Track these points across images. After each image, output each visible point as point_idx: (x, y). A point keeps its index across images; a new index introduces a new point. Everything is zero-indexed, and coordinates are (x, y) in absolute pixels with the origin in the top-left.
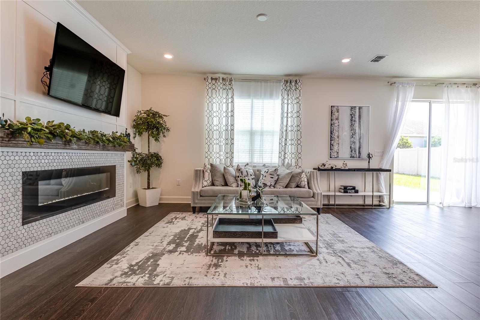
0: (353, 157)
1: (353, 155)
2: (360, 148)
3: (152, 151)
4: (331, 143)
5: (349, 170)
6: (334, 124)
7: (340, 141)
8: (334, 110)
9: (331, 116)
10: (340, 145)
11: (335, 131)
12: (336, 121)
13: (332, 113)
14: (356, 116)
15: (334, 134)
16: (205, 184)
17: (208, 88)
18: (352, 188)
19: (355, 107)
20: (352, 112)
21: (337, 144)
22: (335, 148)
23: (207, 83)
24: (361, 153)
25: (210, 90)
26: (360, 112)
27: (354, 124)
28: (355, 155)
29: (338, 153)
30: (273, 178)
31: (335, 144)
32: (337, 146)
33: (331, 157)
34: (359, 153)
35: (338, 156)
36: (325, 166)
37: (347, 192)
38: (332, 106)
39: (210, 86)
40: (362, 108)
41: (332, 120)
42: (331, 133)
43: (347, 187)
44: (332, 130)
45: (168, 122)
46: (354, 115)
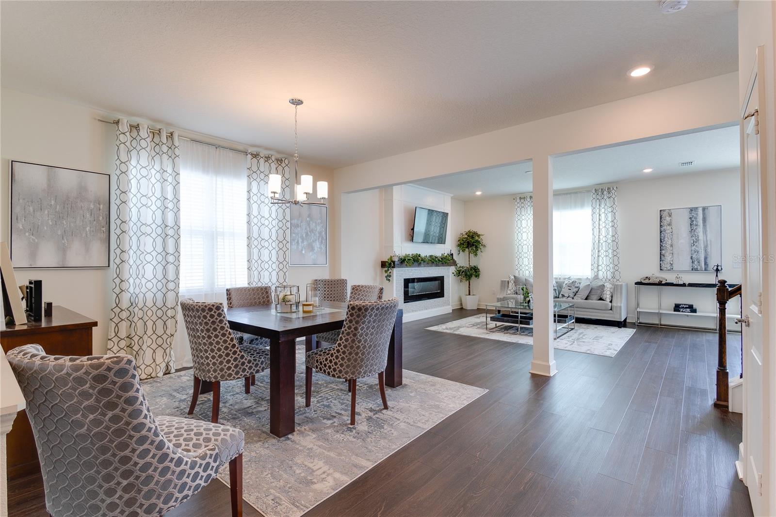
0: (696, 270)
1: (696, 267)
2: (706, 258)
3: (473, 264)
4: (661, 253)
5: (684, 285)
6: (665, 230)
7: (674, 250)
8: (665, 214)
9: (661, 221)
10: (675, 256)
11: (666, 239)
12: (668, 227)
13: (661, 218)
14: (698, 220)
15: (665, 242)
16: (509, 292)
17: (516, 207)
18: (687, 306)
19: (697, 208)
20: (693, 214)
21: (670, 253)
22: (668, 258)
23: (516, 203)
24: (708, 265)
25: (519, 209)
26: (704, 214)
27: (696, 229)
28: (699, 267)
29: (672, 264)
30: (570, 289)
31: (667, 254)
32: (670, 256)
33: (661, 270)
34: (706, 263)
35: (672, 269)
36: (649, 280)
37: (679, 311)
38: (661, 211)
39: (518, 205)
40: (707, 208)
41: (661, 226)
42: (661, 241)
43: (680, 305)
44: (662, 238)
45: (484, 240)
46: (696, 218)
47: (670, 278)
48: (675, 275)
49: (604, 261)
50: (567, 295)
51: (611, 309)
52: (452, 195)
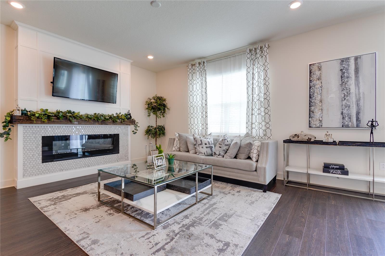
0: (347, 126)
1: (346, 123)
2: (358, 114)
4: (310, 109)
5: (334, 143)
6: (314, 86)
7: (323, 106)
8: (315, 68)
9: (310, 76)
10: (324, 112)
11: (315, 94)
12: (318, 82)
13: (310, 72)
14: (350, 71)
15: (314, 98)
17: (189, 73)
18: (338, 167)
19: (348, 58)
20: (344, 65)
21: (320, 109)
22: (317, 114)
23: (189, 69)
24: (360, 121)
25: (190, 75)
26: (356, 64)
27: (347, 81)
28: (350, 124)
29: (321, 121)
31: (316, 110)
32: (320, 113)
33: (310, 127)
34: (358, 119)
35: (321, 125)
36: (298, 137)
37: (329, 172)
38: (310, 65)
39: (190, 71)
40: (360, 57)
41: (311, 81)
42: (310, 97)
43: (330, 164)
44: (312, 94)
46: (347, 70)
47: (320, 135)
48: (325, 132)
49: (257, 119)
50: (217, 153)
51: (256, 171)
52: (132, 61)
